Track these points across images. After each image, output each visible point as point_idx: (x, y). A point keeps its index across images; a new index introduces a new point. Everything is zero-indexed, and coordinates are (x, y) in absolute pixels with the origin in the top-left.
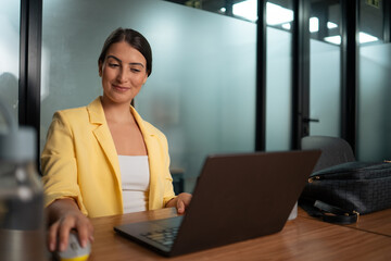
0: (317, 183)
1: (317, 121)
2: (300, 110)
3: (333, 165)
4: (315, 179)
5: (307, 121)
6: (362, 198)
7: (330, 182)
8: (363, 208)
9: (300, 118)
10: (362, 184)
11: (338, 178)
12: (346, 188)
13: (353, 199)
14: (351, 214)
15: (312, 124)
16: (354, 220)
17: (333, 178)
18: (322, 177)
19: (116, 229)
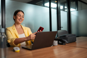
0: (59, 38)
1: (63, 27)
2: (59, 25)
3: (63, 34)
5: (61, 27)
6: (67, 40)
7: (61, 38)
8: (67, 42)
9: (59, 27)
10: (67, 38)
11: (63, 37)
12: (64, 39)
13: (66, 41)
15: (61, 28)
16: (65, 44)
17: (62, 37)
18: (60, 37)
19: (22, 47)
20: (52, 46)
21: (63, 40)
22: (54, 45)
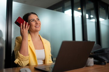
4: (92, 53)
5: (88, 40)
6: (107, 58)
7: (96, 54)
8: (108, 61)
9: (85, 40)
12: (102, 55)
14: (104, 62)
16: (105, 64)
17: (98, 53)
18: (94, 52)
19: (35, 68)
20: (85, 66)
21: (101, 57)
22: (88, 64)
